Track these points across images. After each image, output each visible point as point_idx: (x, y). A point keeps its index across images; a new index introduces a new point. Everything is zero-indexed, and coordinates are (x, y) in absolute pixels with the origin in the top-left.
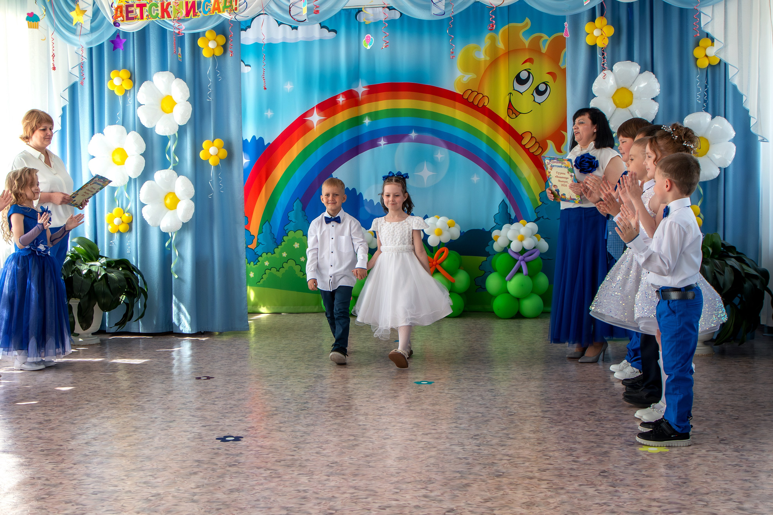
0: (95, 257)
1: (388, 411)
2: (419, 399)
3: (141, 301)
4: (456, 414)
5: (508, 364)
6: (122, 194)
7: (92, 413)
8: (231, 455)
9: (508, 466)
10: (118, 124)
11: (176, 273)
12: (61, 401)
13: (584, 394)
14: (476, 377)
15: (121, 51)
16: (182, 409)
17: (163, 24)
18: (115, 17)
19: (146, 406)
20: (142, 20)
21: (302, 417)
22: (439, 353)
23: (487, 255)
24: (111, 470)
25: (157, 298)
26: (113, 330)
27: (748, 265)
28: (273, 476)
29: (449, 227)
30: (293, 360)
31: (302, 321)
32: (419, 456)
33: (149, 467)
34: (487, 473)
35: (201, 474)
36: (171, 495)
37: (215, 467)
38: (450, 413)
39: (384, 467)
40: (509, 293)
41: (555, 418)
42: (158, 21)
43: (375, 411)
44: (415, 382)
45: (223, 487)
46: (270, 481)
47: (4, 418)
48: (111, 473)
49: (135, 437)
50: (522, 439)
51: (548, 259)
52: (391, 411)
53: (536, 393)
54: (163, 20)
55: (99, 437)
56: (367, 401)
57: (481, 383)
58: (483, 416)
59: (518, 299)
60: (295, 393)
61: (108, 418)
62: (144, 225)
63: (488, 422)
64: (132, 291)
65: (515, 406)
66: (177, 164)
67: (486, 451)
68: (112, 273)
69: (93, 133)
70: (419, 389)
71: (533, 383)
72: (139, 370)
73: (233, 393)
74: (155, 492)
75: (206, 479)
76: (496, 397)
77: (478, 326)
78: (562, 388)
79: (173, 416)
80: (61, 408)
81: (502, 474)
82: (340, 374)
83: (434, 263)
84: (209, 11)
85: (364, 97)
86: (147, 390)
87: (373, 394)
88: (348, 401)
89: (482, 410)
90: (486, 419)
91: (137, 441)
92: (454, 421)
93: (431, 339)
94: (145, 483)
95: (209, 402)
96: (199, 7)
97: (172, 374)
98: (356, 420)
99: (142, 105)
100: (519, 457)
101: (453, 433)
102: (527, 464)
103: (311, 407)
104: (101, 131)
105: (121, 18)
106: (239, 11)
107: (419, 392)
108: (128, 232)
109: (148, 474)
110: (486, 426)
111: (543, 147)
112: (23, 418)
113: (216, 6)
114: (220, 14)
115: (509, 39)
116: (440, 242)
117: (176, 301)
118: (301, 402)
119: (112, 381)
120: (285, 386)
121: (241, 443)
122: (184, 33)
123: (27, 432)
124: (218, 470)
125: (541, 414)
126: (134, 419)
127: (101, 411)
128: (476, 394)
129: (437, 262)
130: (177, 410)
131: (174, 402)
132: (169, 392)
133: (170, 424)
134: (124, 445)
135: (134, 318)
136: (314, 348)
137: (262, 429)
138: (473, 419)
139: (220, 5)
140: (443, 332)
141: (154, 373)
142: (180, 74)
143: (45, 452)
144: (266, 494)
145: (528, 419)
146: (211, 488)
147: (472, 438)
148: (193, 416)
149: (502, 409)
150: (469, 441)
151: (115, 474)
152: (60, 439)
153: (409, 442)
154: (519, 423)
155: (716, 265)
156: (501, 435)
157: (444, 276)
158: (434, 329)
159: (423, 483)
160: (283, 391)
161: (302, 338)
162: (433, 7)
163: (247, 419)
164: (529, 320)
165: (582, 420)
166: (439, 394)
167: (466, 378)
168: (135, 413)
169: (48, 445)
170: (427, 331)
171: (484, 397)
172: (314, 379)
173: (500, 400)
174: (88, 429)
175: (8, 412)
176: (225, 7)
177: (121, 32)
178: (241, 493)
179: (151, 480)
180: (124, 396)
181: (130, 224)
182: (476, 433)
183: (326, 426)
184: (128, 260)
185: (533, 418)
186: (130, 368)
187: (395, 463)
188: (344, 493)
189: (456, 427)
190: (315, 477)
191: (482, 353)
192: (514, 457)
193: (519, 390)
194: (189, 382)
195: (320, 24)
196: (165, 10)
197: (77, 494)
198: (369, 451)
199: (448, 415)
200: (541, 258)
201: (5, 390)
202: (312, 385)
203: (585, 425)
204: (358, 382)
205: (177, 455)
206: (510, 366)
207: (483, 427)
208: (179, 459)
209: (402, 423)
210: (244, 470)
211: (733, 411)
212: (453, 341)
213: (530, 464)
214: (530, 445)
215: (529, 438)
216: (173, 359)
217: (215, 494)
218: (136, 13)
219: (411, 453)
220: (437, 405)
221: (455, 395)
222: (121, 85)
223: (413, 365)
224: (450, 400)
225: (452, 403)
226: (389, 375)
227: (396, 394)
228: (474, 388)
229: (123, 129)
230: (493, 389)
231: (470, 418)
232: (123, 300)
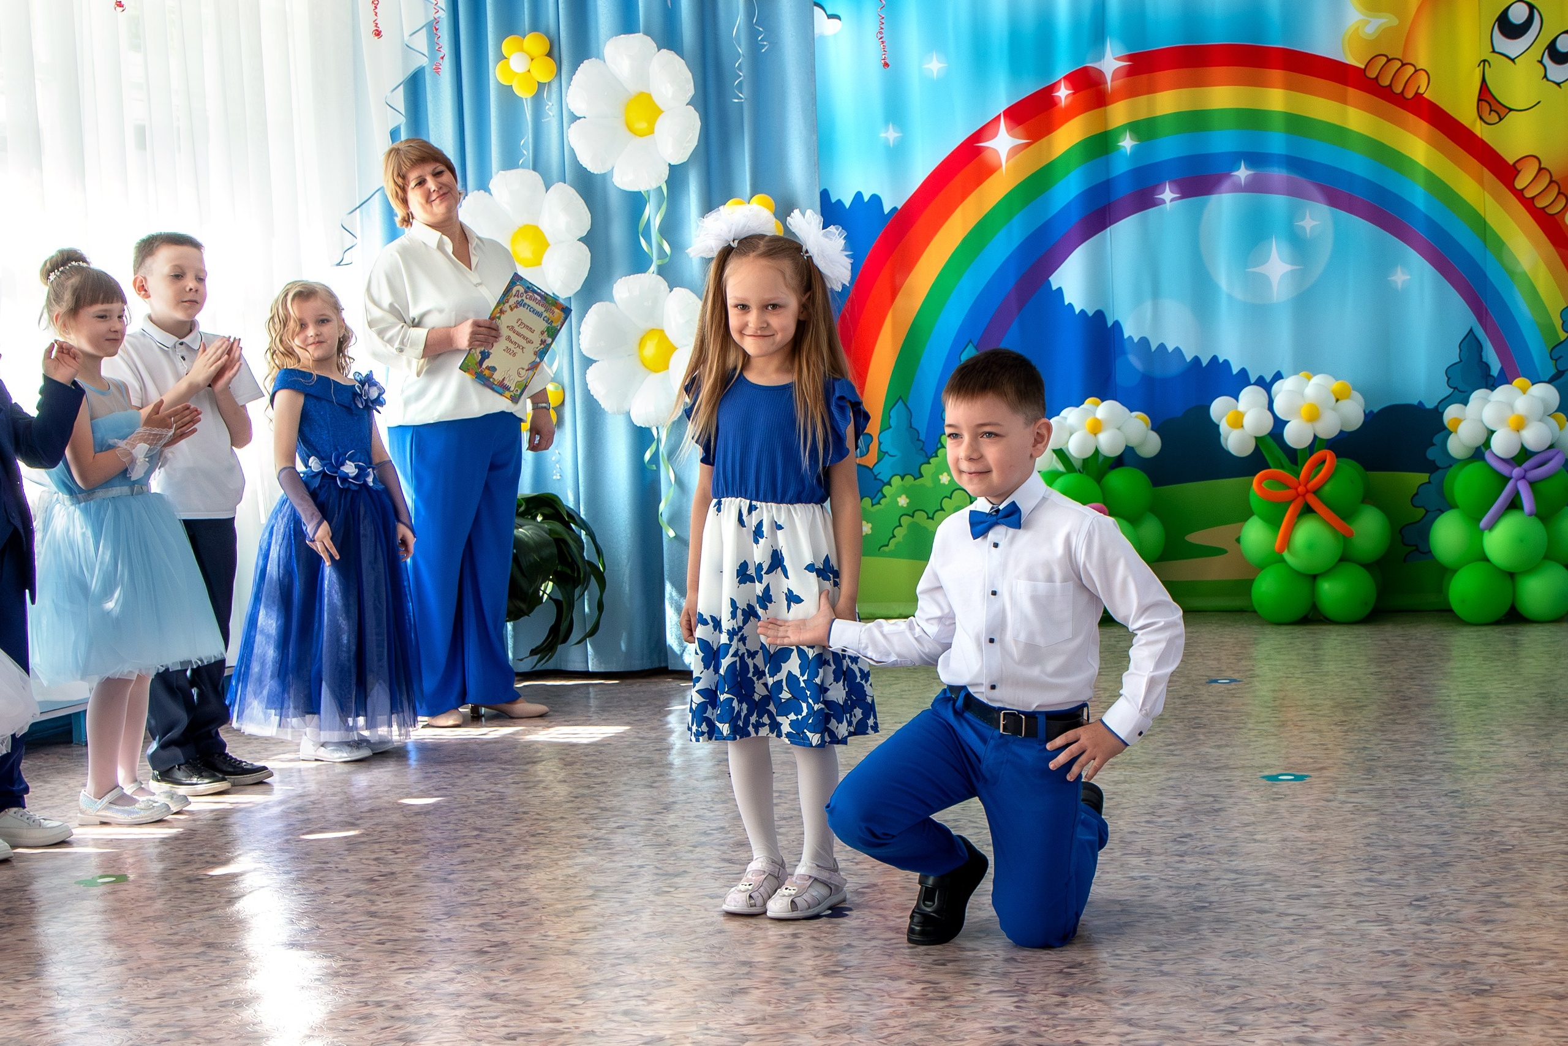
1: (1200, 844)
2: (1275, 816)
3: (589, 595)
4: (1369, 849)
5: (1493, 732)
7: (490, 856)
8: (825, 949)
9: (1503, 968)
10: (523, 166)
11: (672, 522)
12: (416, 831)
14: (1414, 763)
16: (702, 844)
19: (617, 838)
22: (1318, 708)
23: (1432, 467)
24: (544, 984)
25: (627, 588)
26: (525, 667)
28: (931, 995)
29: (1337, 400)
32: (1281, 948)
33: (634, 978)
34: (1451, 987)
35: (757, 993)
36: (690, 1041)
37: (789, 976)
38: (1355, 848)
39: (1198, 974)
40: (1488, 560)
43: (1170, 844)
44: (1264, 777)
45: (812, 1021)
46: (924, 1009)
47: (288, 869)
48: (546, 992)
49: (596, 909)
50: (1534, 907)
52: (1207, 843)
55: (511, 910)
56: (1148, 822)
57: (1427, 777)
58: (1433, 853)
59: (1512, 575)
61: (528, 867)
62: (593, 413)
63: (1449, 869)
64: (569, 572)
65: (1513, 830)
66: (667, 260)
67: (1445, 935)
68: (521, 526)
70: (1276, 793)
71: (1556, 775)
72: (594, 758)
74: (651, 1033)
75: (769, 1003)
76: (1465, 810)
77: (1413, 644)
79: (682, 863)
80: (417, 846)
81: (1488, 988)
83: (1301, 489)
85: (1119, 83)
86: (616, 802)
89: (1431, 839)
90: (1445, 860)
91: (600, 920)
92: (1365, 865)
93: (1297, 676)
94: (626, 1013)
97: (670, 765)
98: (1122, 866)
99: (579, 118)
100: (1529, 949)
101: (1362, 894)
102: (1550, 964)
104: (483, 185)
107: (1274, 799)
109: (631, 994)
110: (1444, 877)
112: (330, 870)
116: (1315, 437)
117: (674, 594)
119: (531, 785)
121: (851, 922)
123: (341, 902)
124: (798, 985)
126: (588, 869)
127: (510, 851)
128: (1415, 802)
129: (1309, 486)
130: (691, 848)
131: (681, 830)
132: (667, 808)
133: (677, 880)
134: (569, 929)
135: (575, 636)
137: (897, 888)
138: (1410, 862)
140: (1327, 658)
141: (630, 765)
142: (668, 39)
143: (388, 946)
144: (916, 1038)
145: (1547, 859)
146: (785, 1025)
147: (1411, 904)
148: (730, 861)
149: (1482, 837)
150: (1402, 911)
151: (553, 994)
152: (420, 916)
153: (1255, 916)
154: (1525, 870)
156: (1479, 897)
157: (1326, 521)
158: (1302, 652)
159: (1293, 1011)
163: (859, 867)
164: (1540, 627)
166: (1323, 803)
167: (1389, 766)
168: (590, 855)
169: (393, 931)
170: (1287, 657)
171: (1438, 809)
173: (1477, 816)
174: (485, 892)
175: (293, 855)
178: (854, 1036)
179: (641, 1008)
180: (562, 818)
182: (1421, 893)
184: (557, 497)
186: (567, 754)
187: (1224, 966)
188: (1104, 1034)
189: (1370, 880)
190: (1030, 997)
191: (1426, 706)
192: (1518, 949)
193: (1523, 792)
194: (713, 783)
197: (470, 1038)
198: (1159, 937)
199: (1349, 851)
201: (283, 807)
204: (1122, 778)
205: (698, 950)
206: (1496, 737)
207: (1436, 879)
208: (704, 960)
210: (859, 982)
212: (1353, 679)
213: (1558, 965)
214: (1556, 920)
215: (1553, 904)
216: (671, 732)
217: (793, 1037)
219: (1261, 942)
220: (1321, 828)
221: (1363, 806)
222: (529, 71)
223: (1256, 736)
224: (1353, 816)
225: (1356, 823)
226: (1198, 762)
227: (1217, 806)
228: (1409, 787)
229: (536, 176)
230: (1457, 791)
231: (1403, 859)
232: (548, 591)
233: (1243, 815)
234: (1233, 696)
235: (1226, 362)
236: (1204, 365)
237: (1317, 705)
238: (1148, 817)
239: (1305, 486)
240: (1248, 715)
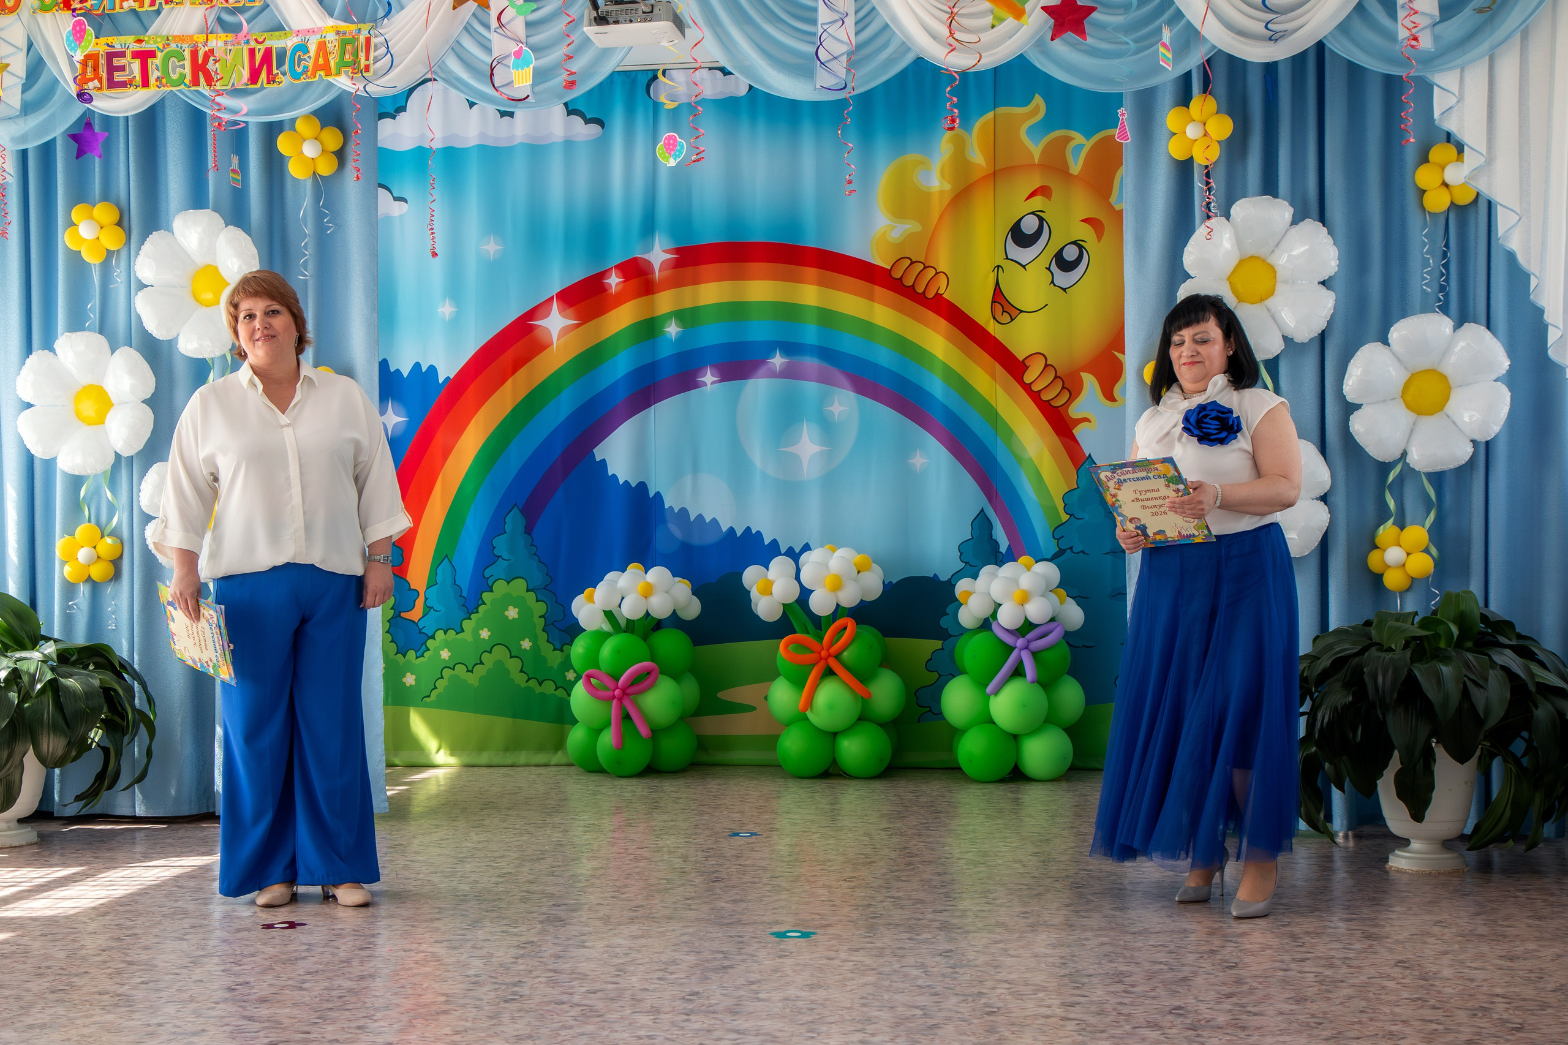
0: (31, 639)
1: (706, 1001)
2: (781, 973)
3: (139, 740)
4: (864, 1009)
5: (988, 891)
6: (97, 492)
7: (5, 1014)
10: (89, 329)
13: (1161, 963)
14: (914, 922)
15: (97, 159)
17: (196, 99)
18: (81, 80)
19: (140, 994)
20: (145, 90)
21: (506, 1018)
22: (830, 863)
23: (944, 635)
25: (178, 734)
26: (72, 809)
27: (1543, 665)
29: (859, 571)
30: (494, 879)
31: (520, 788)
38: (851, 1008)
40: (993, 722)
41: (1092, 1020)
42: (185, 92)
43: (678, 1003)
44: (773, 934)
51: (1084, 646)
52: (714, 1002)
53: (1051, 960)
54: (197, 91)
56: (660, 979)
57: (925, 936)
58: (924, 1014)
59: (1015, 736)
60: (494, 959)
62: (151, 567)
63: (936, 1031)
64: (118, 720)
65: (999, 991)
68: (71, 676)
69: (28, 350)
70: (782, 950)
71: (1044, 936)
72: (129, 908)
73: (347, 962)
76: (957, 970)
77: (923, 799)
78: (1110, 949)
79: (202, 1020)
82: (601, 914)
83: (823, 653)
84: (305, 72)
85: (666, 273)
86: (144, 955)
87: (674, 962)
88: (614, 980)
89: (923, 1000)
90: (934, 1021)
92: (860, 1026)
93: (813, 830)
95: (290, 982)
96: (281, 63)
97: (206, 916)
98: (630, 1024)
99: (147, 286)
103: (527, 993)
104: (48, 345)
105: (96, 83)
106: (375, 73)
107: (780, 957)
108: (111, 580)
111: (1073, 389)
113: (321, 61)
114: (330, 79)
115: (996, 144)
116: (838, 605)
118: (507, 981)
120: (470, 944)
122: (246, 123)
125: (1059, 1011)
127: (27, 1008)
128: (911, 960)
129: (831, 651)
130: (214, 1005)
131: (207, 985)
132: (198, 959)
135: (124, 781)
136: (543, 852)
138: (902, 1024)
139: (330, 58)
140: (843, 812)
141: (164, 915)
142: (237, 216)
145: (1028, 1022)
148: (249, 1017)
149: (970, 999)
154: (1007, 1034)
155: (1467, 665)
157: (845, 683)
158: (821, 806)
160: (465, 956)
161: (517, 826)
162: (820, 72)
163: (377, 1024)
164: (1040, 786)
165: (1154, 1026)
166: (825, 961)
167: (890, 924)
168: (109, 1012)
170: (805, 811)
171: (930, 969)
172: (539, 926)
173: (967, 977)
176: (342, 64)
177: (96, 116)
180: (87, 972)
181: (116, 563)
183: (560, 1039)
184: (110, 646)
185: (1041, 1021)
191: (930, 862)
193: (1011, 952)
195: (566, 104)
196: (200, 68)
199: (845, 1011)
200: (1067, 643)
202: (535, 939)
203: (1162, 1038)
204: (640, 932)
206: (991, 896)
209: (738, 1032)
211: (1508, 1009)
212: (864, 833)
218: (132, 72)
220: (820, 987)
221: (862, 965)
222: (98, 238)
223: (770, 891)
224: (852, 975)
225: (855, 982)
226: (713, 916)
227: (727, 963)
228: (906, 946)
229: (101, 341)
230: (951, 951)
231: (896, 1020)
232: (96, 740)
233: (749, 972)
234: (752, 849)
235: (759, 533)
236: (738, 535)
237: (829, 860)
238: (660, 974)
239: (828, 650)
240: (765, 869)
